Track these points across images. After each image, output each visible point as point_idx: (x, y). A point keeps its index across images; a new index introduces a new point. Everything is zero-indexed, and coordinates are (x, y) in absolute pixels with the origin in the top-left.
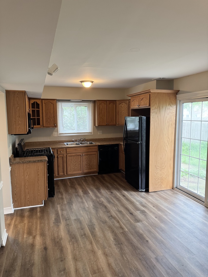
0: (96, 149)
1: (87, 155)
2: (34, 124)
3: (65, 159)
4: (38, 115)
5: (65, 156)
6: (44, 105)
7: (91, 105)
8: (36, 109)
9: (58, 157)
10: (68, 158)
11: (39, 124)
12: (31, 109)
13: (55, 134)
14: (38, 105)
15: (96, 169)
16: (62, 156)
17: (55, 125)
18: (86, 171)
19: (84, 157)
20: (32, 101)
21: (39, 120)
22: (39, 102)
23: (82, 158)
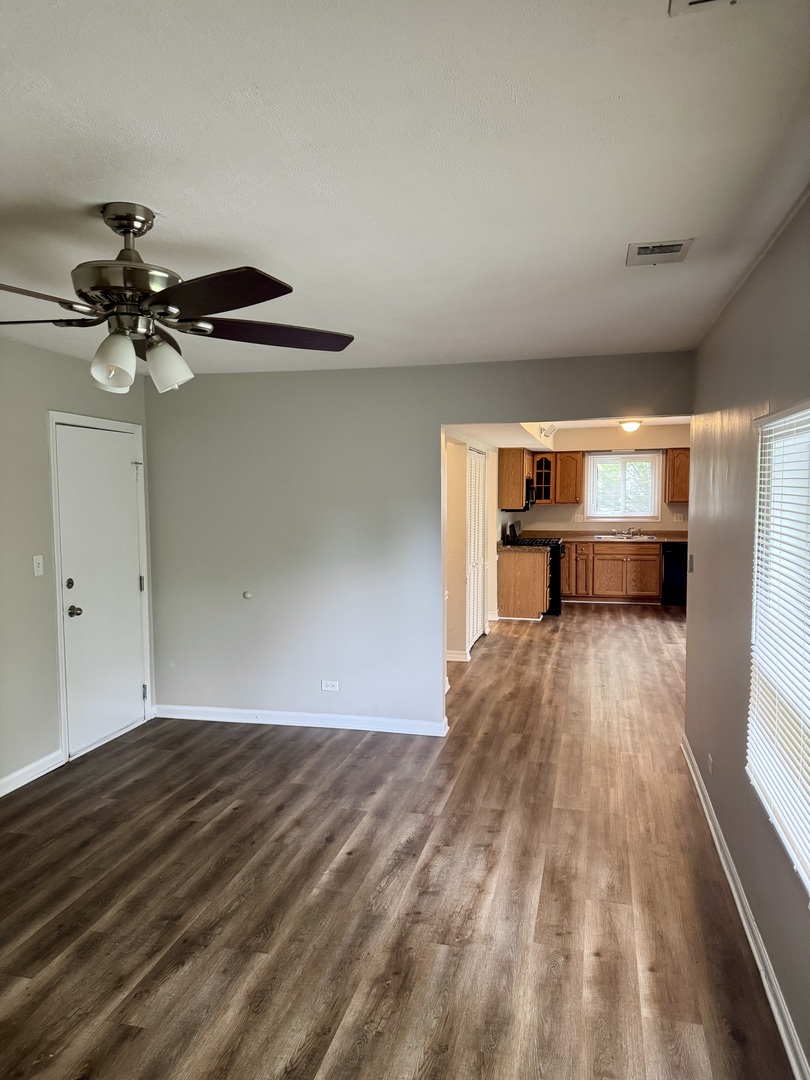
0: (657, 549)
1: (637, 560)
2: (539, 497)
3: (591, 564)
4: (548, 481)
5: (591, 558)
6: (559, 462)
7: (659, 458)
8: (544, 471)
9: (577, 560)
10: (597, 562)
11: (547, 497)
12: (536, 471)
13: (578, 517)
14: (548, 464)
15: (654, 590)
16: (584, 557)
17: (576, 500)
18: (632, 593)
19: (630, 565)
20: (538, 458)
21: (547, 490)
22: (550, 458)
23: (625, 566)
